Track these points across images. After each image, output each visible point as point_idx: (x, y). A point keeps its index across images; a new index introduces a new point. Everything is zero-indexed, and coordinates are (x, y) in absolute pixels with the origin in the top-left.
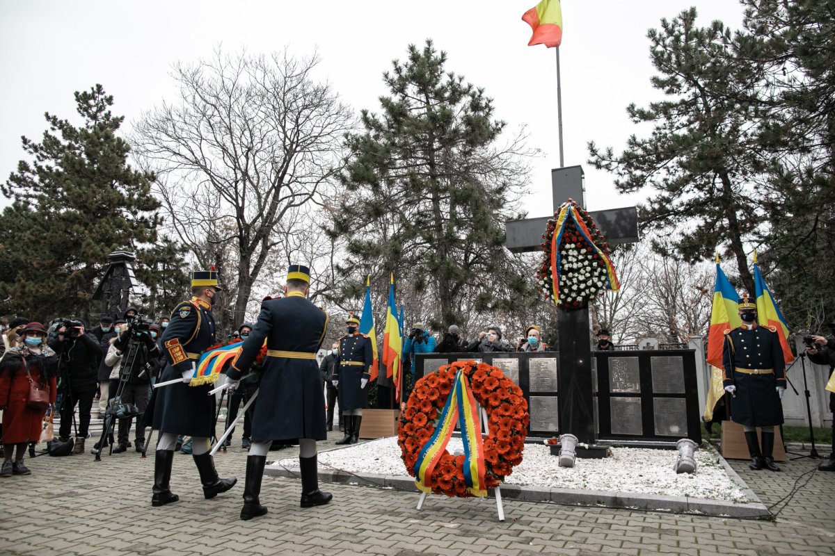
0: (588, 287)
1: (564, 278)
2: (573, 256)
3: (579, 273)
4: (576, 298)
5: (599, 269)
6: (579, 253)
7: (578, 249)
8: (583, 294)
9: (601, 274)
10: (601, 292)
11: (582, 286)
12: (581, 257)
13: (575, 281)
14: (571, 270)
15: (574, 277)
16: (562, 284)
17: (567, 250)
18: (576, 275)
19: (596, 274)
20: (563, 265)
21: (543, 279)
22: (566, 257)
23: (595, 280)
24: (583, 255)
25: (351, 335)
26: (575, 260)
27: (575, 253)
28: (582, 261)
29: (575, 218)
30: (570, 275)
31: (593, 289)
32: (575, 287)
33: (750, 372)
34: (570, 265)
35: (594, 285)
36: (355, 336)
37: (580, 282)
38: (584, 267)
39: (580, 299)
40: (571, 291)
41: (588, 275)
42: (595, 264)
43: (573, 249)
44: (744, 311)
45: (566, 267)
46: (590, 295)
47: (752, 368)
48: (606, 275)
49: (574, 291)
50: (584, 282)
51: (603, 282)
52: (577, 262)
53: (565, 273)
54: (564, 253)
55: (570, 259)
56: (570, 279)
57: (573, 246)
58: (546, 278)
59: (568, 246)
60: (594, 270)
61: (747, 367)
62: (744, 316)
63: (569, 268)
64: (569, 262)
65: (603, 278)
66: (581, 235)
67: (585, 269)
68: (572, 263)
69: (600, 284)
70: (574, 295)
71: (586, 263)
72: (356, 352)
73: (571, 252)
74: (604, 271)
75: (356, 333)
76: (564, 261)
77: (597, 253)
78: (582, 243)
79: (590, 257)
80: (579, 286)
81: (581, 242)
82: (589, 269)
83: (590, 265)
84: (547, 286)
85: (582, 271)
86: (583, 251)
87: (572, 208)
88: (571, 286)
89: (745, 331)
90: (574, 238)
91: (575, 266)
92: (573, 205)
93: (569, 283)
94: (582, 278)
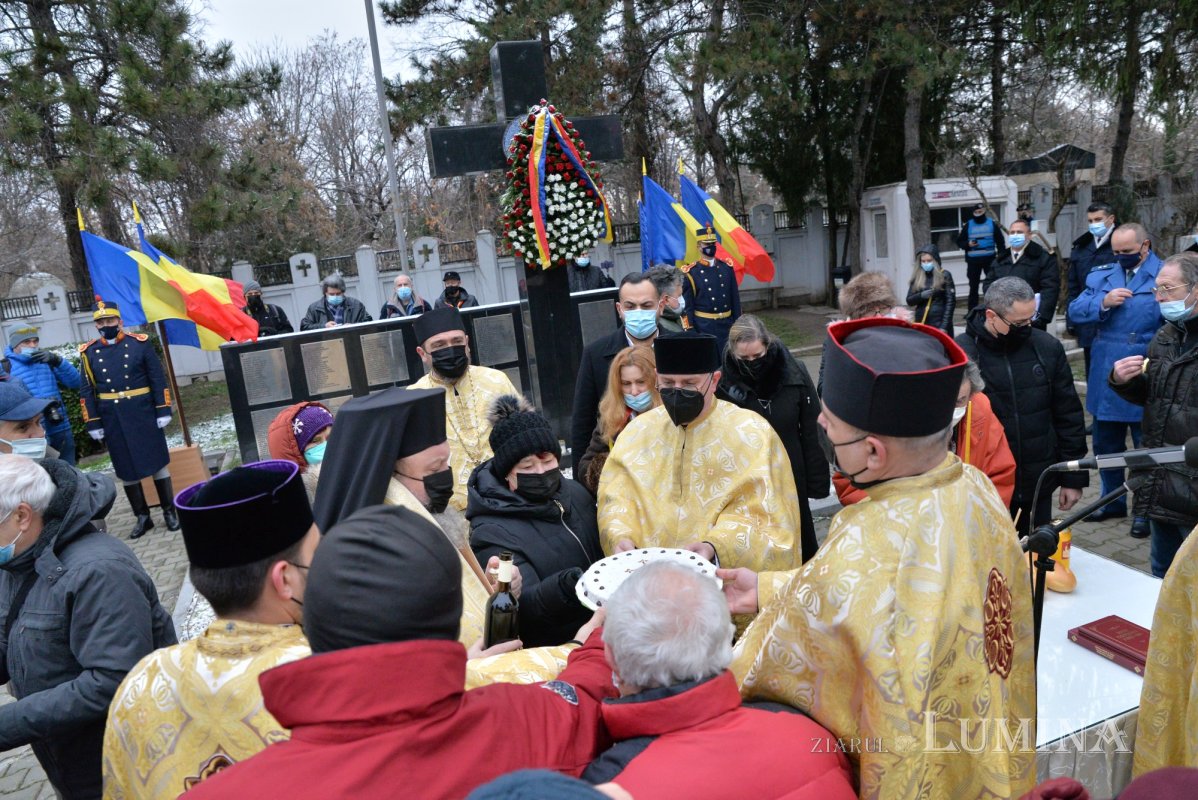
0: (582, 239)
1: (550, 227)
2: (560, 193)
3: (570, 219)
4: (564, 255)
5: (595, 212)
6: (568, 190)
7: (564, 181)
8: (574, 249)
9: (597, 218)
10: (596, 243)
11: (575, 237)
12: (571, 195)
13: (565, 230)
14: (558, 214)
15: (563, 225)
16: (548, 235)
17: (552, 184)
18: (566, 221)
19: (592, 219)
20: (547, 208)
21: (515, 227)
22: (550, 194)
23: (591, 227)
24: (573, 191)
25: (112, 342)
26: (563, 199)
27: (563, 189)
28: (573, 201)
29: (558, 132)
30: (558, 221)
31: (587, 241)
32: (564, 240)
33: (714, 316)
34: (557, 207)
35: (590, 236)
36: (120, 342)
37: (571, 232)
38: (577, 209)
39: (569, 256)
40: (560, 245)
41: (582, 221)
42: (590, 205)
43: (559, 182)
44: (708, 244)
45: (552, 209)
46: (582, 249)
47: (717, 312)
48: (603, 219)
49: (562, 245)
50: (577, 231)
51: (599, 230)
52: (566, 202)
53: (550, 219)
54: (547, 188)
55: (556, 197)
56: (558, 228)
57: (558, 177)
58: (521, 228)
59: (552, 178)
60: (588, 214)
61: (712, 312)
62: (708, 251)
63: (555, 211)
64: (555, 203)
65: (599, 224)
66: (569, 160)
67: (577, 213)
68: (558, 203)
69: (595, 234)
70: (562, 251)
71: (579, 203)
72: (132, 371)
73: (557, 188)
74: (601, 214)
75: (120, 336)
76: (549, 202)
77: (592, 189)
78: (571, 174)
79: (582, 194)
80: (570, 237)
81: (569, 171)
82: (582, 212)
83: (585, 206)
84: (522, 239)
85: (574, 216)
86: (574, 185)
87: (552, 116)
88: (559, 238)
89: (707, 268)
90: (559, 166)
91: (563, 208)
92: (552, 111)
93: (557, 234)
94: (574, 226)
